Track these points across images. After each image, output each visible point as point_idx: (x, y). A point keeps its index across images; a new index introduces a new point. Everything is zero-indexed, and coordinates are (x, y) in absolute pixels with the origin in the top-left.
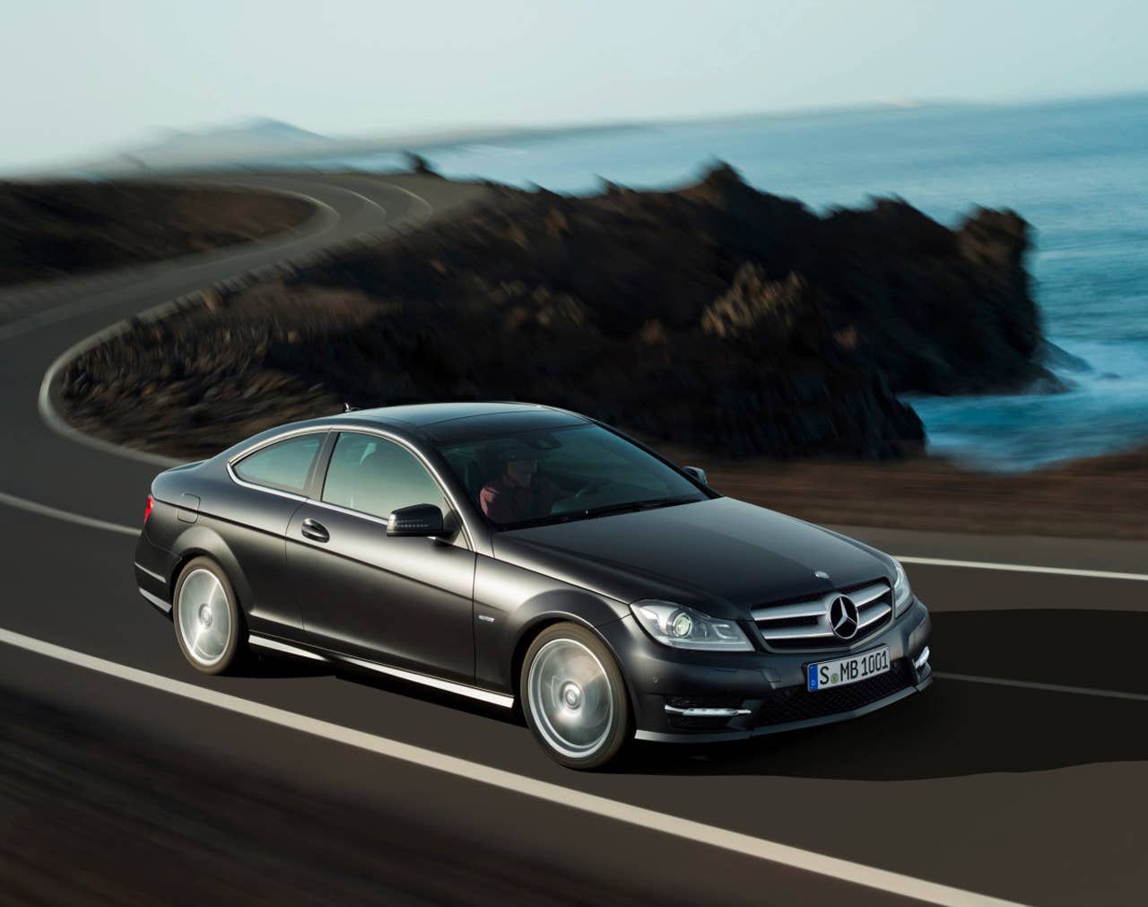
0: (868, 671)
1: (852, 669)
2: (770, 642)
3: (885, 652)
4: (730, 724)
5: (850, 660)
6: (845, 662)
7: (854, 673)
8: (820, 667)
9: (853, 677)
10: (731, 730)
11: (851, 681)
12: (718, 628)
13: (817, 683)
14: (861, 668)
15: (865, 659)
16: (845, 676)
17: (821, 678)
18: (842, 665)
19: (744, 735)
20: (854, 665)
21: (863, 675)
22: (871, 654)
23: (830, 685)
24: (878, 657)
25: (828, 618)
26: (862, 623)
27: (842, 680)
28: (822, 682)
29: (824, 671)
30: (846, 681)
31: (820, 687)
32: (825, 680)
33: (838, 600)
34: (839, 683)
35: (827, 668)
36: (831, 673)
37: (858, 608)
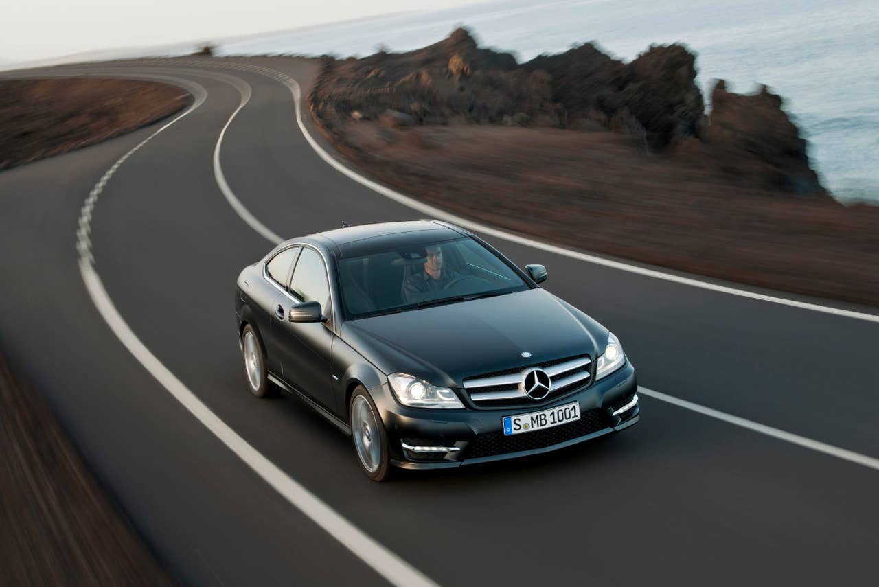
0: (556, 419)
1: (541, 420)
2: (476, 402)
3: (574, 407)
4: (447, 457)
5: (538, 414)
6: (534, 415)
7: (543, 422)
8: (513, 419)
9: (542, 425)
10: (448, 461)
11: (540, 428)
12: (441, 393)
13: (511, 430)
14: (550, 419)
15: (553, 413)
16: (535, 425)
17: (514, 426)
18: (532, 417)
19: (457, 465)
20: (543, 417)
21: (552, 423)
22: (560, 409)
23: (522, 431)
24: (567, 411)
25: (523, 385)
26: (553, 387)
27: (532, 427)
28: (515, 429)
29: (517, 422)
30: (536, 428)
31: (514, 432)
32: (518, 427)
33: (533, 372)
34: (530, 429)
35: (519, 420)
36: (523, 423)
37: (551, 377)
